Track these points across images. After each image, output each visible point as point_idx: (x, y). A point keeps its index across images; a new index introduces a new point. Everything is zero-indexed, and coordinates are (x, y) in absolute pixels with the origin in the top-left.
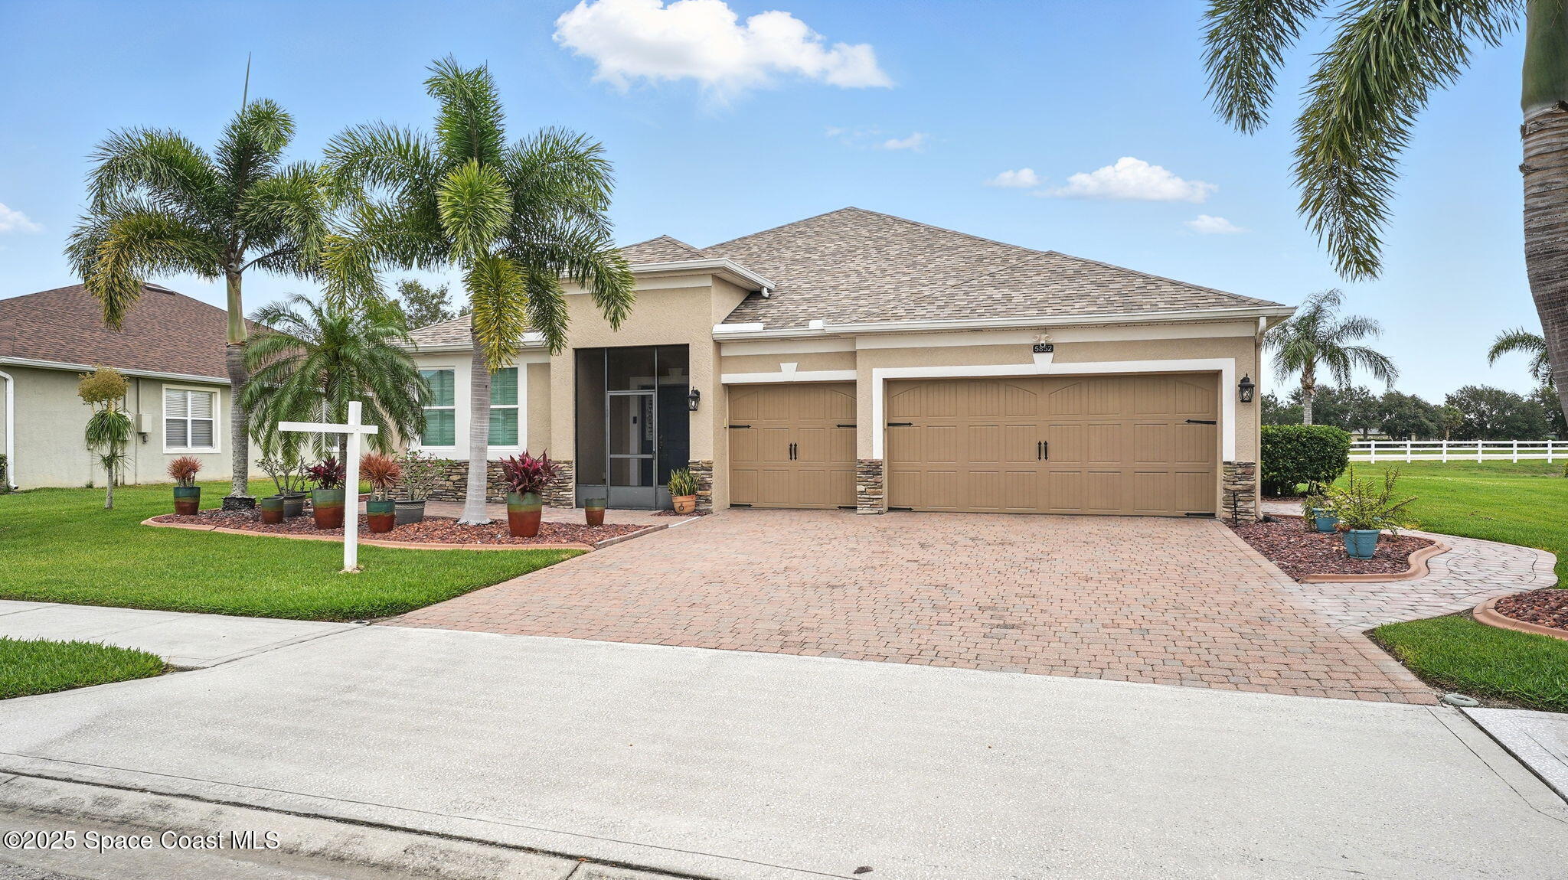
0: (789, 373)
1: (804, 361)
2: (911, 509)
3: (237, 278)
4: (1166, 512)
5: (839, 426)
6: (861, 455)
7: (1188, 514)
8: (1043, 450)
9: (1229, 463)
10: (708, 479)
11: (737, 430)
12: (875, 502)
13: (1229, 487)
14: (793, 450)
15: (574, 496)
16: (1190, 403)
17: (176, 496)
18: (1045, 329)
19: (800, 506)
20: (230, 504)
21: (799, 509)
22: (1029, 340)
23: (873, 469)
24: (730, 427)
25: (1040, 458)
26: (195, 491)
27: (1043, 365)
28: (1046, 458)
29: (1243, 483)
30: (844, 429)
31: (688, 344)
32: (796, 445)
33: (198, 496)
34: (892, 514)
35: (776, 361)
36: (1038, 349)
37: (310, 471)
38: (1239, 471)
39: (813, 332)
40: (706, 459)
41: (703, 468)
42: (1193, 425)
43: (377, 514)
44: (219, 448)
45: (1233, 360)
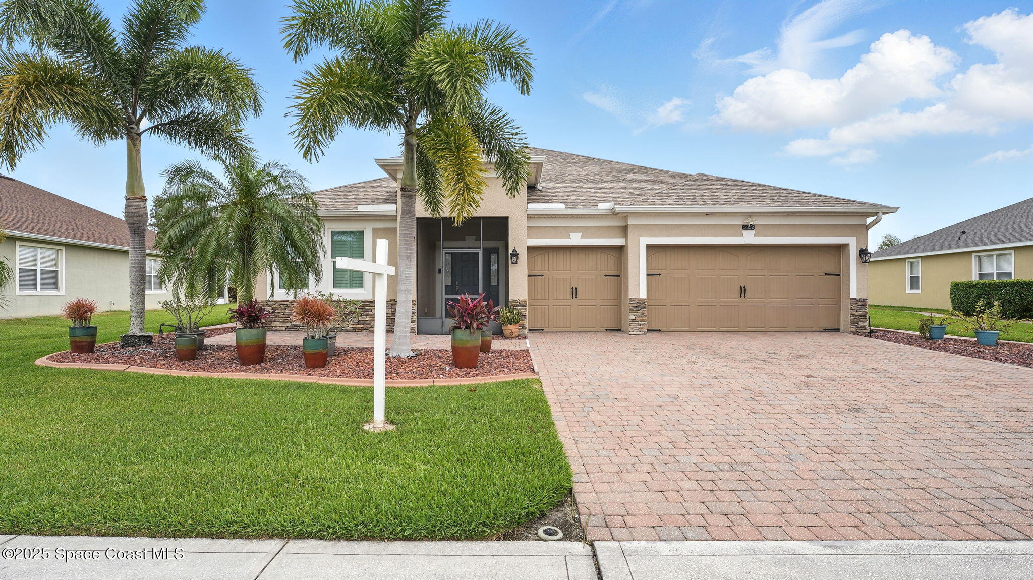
0: (576, 239)
1: (586, 232)
2: (660, 330)
3: (137, 139)
4: (813, 329)
5: (606, 276)
6: (632, 295)
7: (825, 330)
8: (743, 291)
9: (855, 299)
10: (524, 313)
11: (533, 278)
12: (642, 326)
13: (855, 313)
14: (574, 292)
15: (416, 326)
16: (825, 263)
17: (72, 335)
18: (750, 215)
19: (579, 329)
20: (128, 341)
21: (578, 332)
22: (740, 222)
23: (640, 304)
24: (528, 276)
25: (741, 297)
26: (92, 331)
27: (749, 238)
28: (745, 296)
29: (862, 310)
30: (609, 278)
31: (507, 218)
32: (576, 288)
33: (94, 335)
34: (649, 334)
35: (566, 231)
36: (745, 227)
37: (234, 312)
38: (860, 303)
39: (600, 212)
40: (522, 298)
41: (520, 305)
42: (827, 276)
43: (317, 351)
44: (64, 291)
45: (855, 238)
